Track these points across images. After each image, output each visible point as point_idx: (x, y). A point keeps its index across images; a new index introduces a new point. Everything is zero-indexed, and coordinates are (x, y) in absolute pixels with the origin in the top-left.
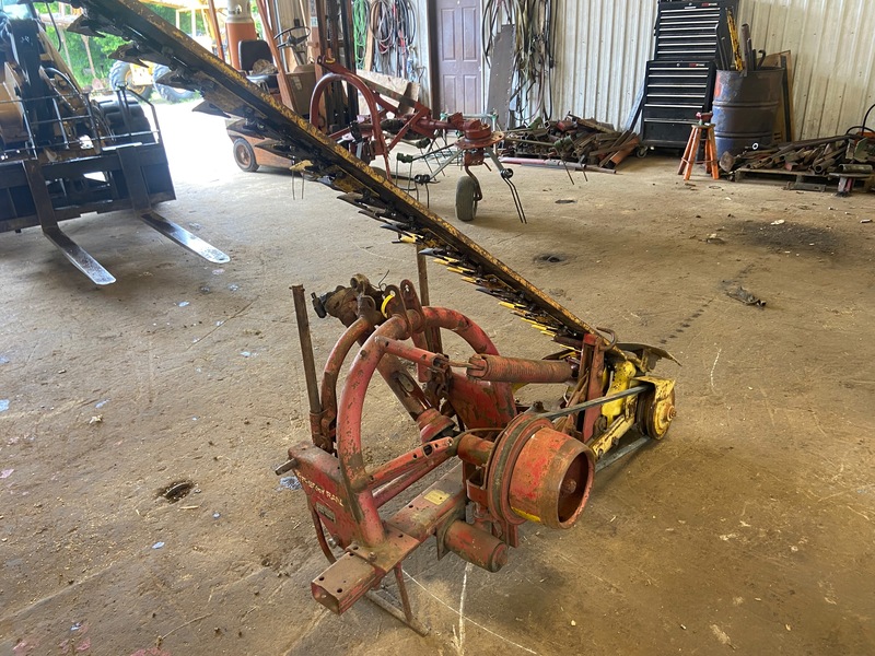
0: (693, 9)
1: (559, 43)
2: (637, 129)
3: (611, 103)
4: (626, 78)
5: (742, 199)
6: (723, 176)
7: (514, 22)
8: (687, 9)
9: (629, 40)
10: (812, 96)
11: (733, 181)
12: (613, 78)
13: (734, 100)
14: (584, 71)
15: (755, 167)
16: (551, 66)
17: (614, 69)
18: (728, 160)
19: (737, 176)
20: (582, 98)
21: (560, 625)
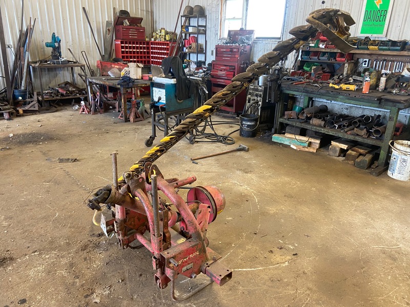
21: (220, 245)
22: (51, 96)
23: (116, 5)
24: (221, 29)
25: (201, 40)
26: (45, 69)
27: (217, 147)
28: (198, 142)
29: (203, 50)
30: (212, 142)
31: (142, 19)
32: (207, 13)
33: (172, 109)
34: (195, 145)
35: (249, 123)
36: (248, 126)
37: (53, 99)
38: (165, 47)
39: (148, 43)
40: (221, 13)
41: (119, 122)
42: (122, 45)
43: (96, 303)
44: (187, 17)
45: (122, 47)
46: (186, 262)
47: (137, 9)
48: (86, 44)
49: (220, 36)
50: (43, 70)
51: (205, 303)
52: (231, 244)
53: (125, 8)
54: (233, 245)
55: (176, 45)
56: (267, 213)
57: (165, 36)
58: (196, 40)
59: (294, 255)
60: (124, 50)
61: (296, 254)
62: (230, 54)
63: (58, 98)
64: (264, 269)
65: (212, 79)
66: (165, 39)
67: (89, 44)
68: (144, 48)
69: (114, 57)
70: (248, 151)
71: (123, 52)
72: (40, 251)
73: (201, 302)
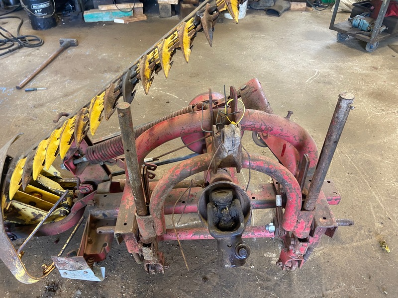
30: (10, 51)
36: (44, 10)
70: (77, 44)
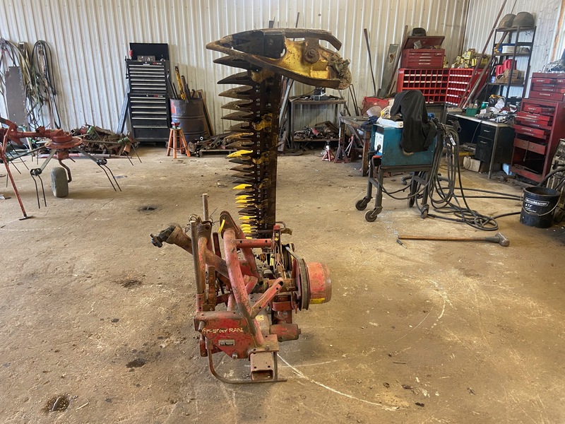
0: (148, 65)
1: (57, 79)
2: (126, 132)
3: (103, 117)
4: (110, 103)
5: (212, 165)
6: (192, 155)
7: (18, 65)
8: (144, 65)
9: (107, 80)
10: (216, 113)
11: (199, 157)
12: (102, 102)
13: (184, 115)
14: (80, 98)
15: (208, 149)
16: (54, 94)
17: (101, 97)
18: (193, 146)
19: (201, 154)
20: (82, 114)
21: (327, 349)
22: (303, 136)
23: (410, 22)
24: (555, 47)
25: (522, 65)
26: (307, 105)
27: (458, 230)
28: (434, 216)
29: (523, 81)
31: (443, 38)
32: (538, 24)
33: (392, 163)
34: (428, 220)
35: (535, 203)
36: (534, 207)
37: (304, 140)
38: (467, 76)
39: (446, 71)
40: (559, 21)
41: (356, 176)
42: (406, 75)
43: (161, 347)
44: (507, 32)
45: (406, 78)
46: (224, 334)
47: (440, 24)
48: (361, 75)
49: (553, 57)
50: (305, 107)
51: (248, 397)
52: (343, 353)
53: (422, 25)
54: (344, 356)
55: (482, 74)
56: (439, 337)
57: (471, 60)
58: (513, 65)
59: (418, 404)
60: (407, 82)
61: (422, 405)
62: (552, 88)
63: (309, 140)
64: (353, 399)
65: (517, 127)
66: (470, 64)
67: (365, 75)
68: (439, 78)
69: (394, 91)
70: (507, 245)
71: (405, 85)
72: (165, 284)
73: (245, 395)
